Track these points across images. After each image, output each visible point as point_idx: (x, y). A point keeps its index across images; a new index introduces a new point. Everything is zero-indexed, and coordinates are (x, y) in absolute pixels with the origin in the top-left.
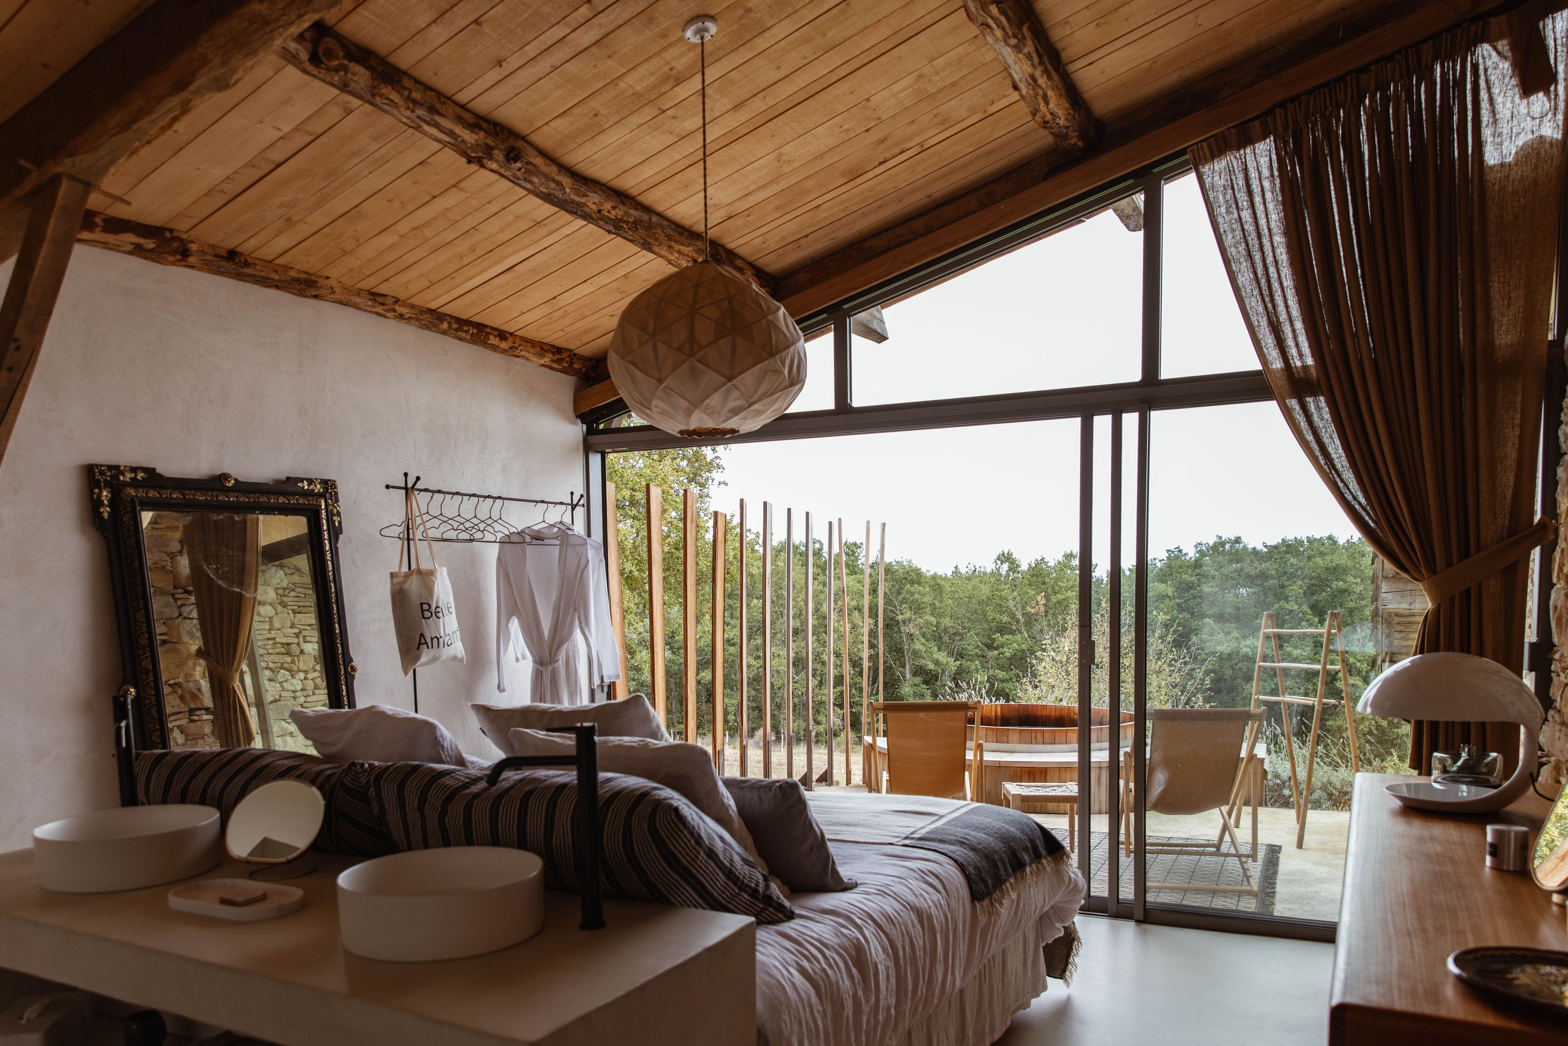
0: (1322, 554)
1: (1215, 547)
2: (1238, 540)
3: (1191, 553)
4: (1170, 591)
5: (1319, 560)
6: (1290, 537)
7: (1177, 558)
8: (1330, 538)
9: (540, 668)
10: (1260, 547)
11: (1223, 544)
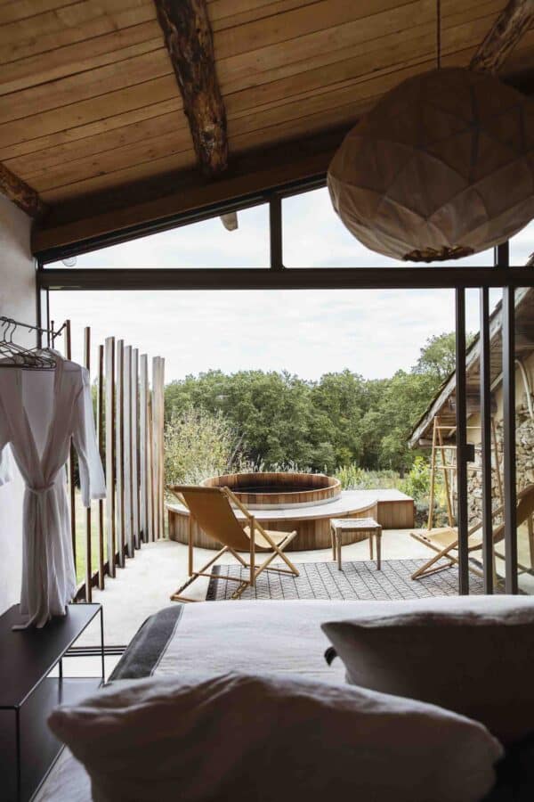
0: (258, 379)
1: (208, 375)
2: (219, 372)
3: (197, 378)
4: (189, 397)
5: (257, 381)
6: (243, 370)
7: (191, 380)
8: (260, 371)
9: (34, 492)
10: (230, 375)
11: (212, 373)
